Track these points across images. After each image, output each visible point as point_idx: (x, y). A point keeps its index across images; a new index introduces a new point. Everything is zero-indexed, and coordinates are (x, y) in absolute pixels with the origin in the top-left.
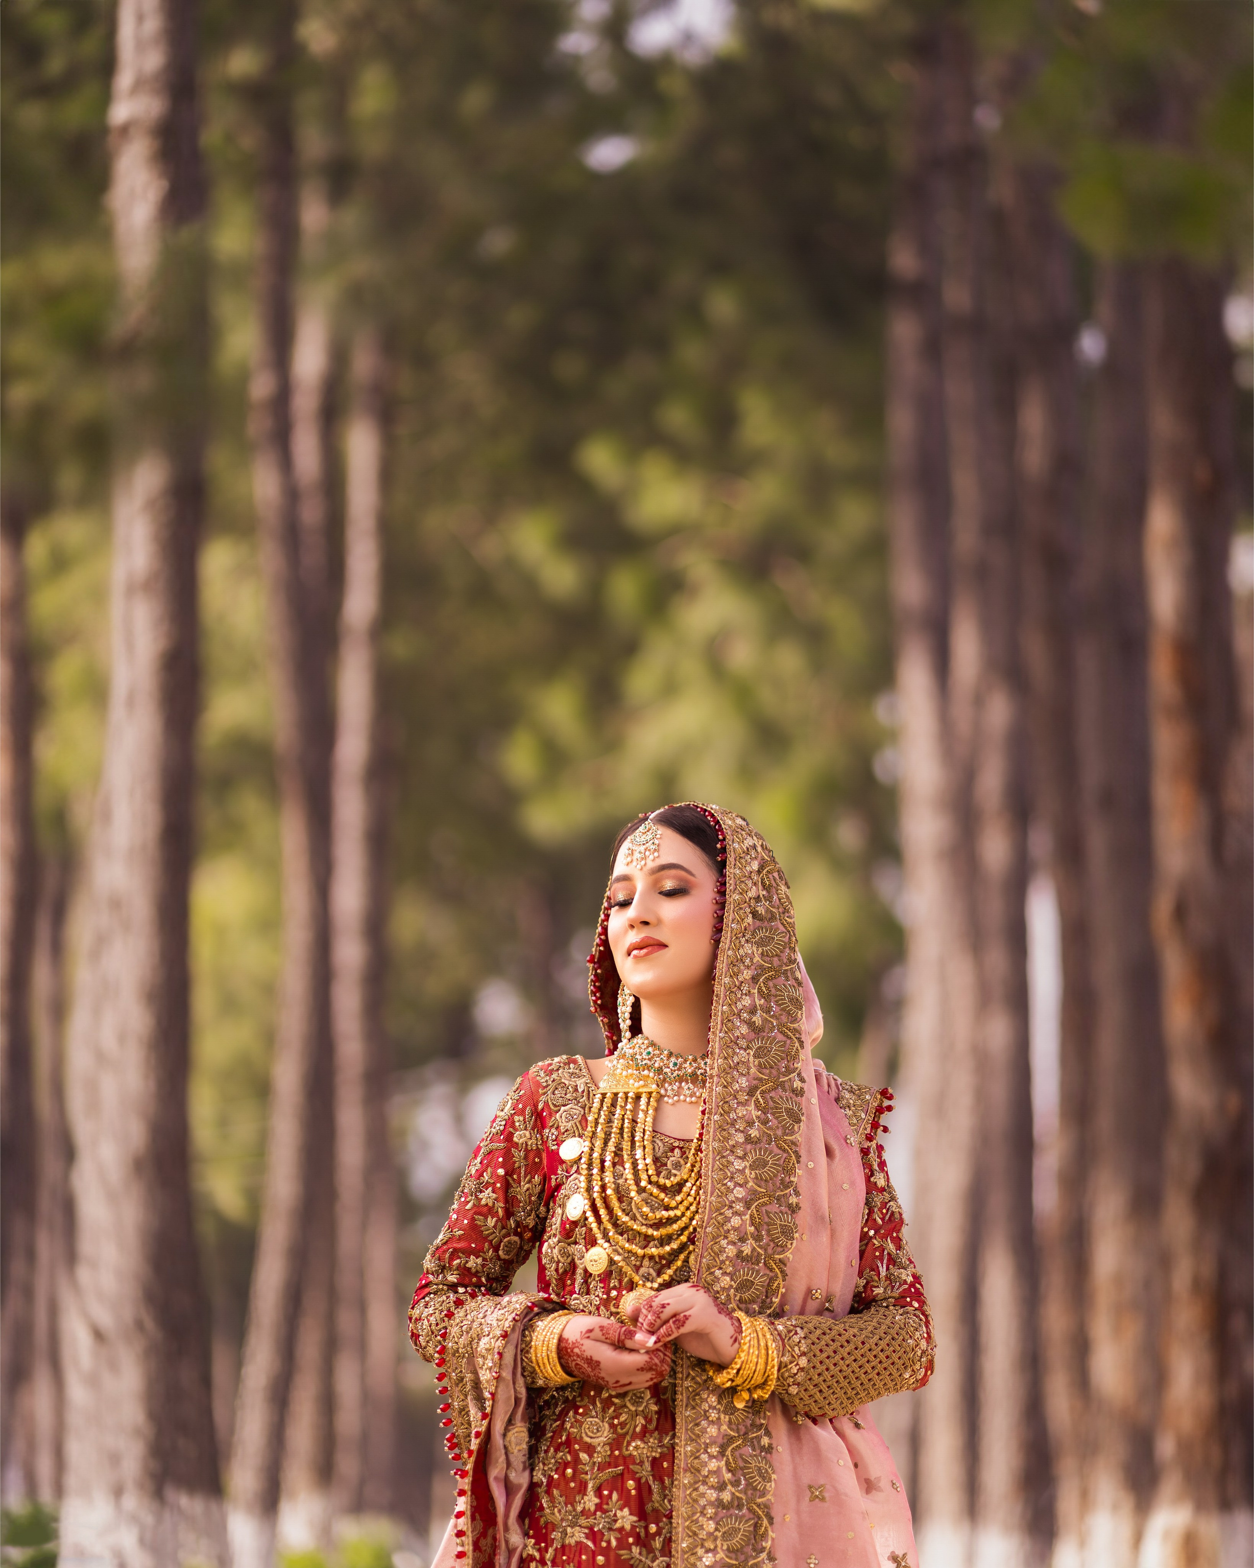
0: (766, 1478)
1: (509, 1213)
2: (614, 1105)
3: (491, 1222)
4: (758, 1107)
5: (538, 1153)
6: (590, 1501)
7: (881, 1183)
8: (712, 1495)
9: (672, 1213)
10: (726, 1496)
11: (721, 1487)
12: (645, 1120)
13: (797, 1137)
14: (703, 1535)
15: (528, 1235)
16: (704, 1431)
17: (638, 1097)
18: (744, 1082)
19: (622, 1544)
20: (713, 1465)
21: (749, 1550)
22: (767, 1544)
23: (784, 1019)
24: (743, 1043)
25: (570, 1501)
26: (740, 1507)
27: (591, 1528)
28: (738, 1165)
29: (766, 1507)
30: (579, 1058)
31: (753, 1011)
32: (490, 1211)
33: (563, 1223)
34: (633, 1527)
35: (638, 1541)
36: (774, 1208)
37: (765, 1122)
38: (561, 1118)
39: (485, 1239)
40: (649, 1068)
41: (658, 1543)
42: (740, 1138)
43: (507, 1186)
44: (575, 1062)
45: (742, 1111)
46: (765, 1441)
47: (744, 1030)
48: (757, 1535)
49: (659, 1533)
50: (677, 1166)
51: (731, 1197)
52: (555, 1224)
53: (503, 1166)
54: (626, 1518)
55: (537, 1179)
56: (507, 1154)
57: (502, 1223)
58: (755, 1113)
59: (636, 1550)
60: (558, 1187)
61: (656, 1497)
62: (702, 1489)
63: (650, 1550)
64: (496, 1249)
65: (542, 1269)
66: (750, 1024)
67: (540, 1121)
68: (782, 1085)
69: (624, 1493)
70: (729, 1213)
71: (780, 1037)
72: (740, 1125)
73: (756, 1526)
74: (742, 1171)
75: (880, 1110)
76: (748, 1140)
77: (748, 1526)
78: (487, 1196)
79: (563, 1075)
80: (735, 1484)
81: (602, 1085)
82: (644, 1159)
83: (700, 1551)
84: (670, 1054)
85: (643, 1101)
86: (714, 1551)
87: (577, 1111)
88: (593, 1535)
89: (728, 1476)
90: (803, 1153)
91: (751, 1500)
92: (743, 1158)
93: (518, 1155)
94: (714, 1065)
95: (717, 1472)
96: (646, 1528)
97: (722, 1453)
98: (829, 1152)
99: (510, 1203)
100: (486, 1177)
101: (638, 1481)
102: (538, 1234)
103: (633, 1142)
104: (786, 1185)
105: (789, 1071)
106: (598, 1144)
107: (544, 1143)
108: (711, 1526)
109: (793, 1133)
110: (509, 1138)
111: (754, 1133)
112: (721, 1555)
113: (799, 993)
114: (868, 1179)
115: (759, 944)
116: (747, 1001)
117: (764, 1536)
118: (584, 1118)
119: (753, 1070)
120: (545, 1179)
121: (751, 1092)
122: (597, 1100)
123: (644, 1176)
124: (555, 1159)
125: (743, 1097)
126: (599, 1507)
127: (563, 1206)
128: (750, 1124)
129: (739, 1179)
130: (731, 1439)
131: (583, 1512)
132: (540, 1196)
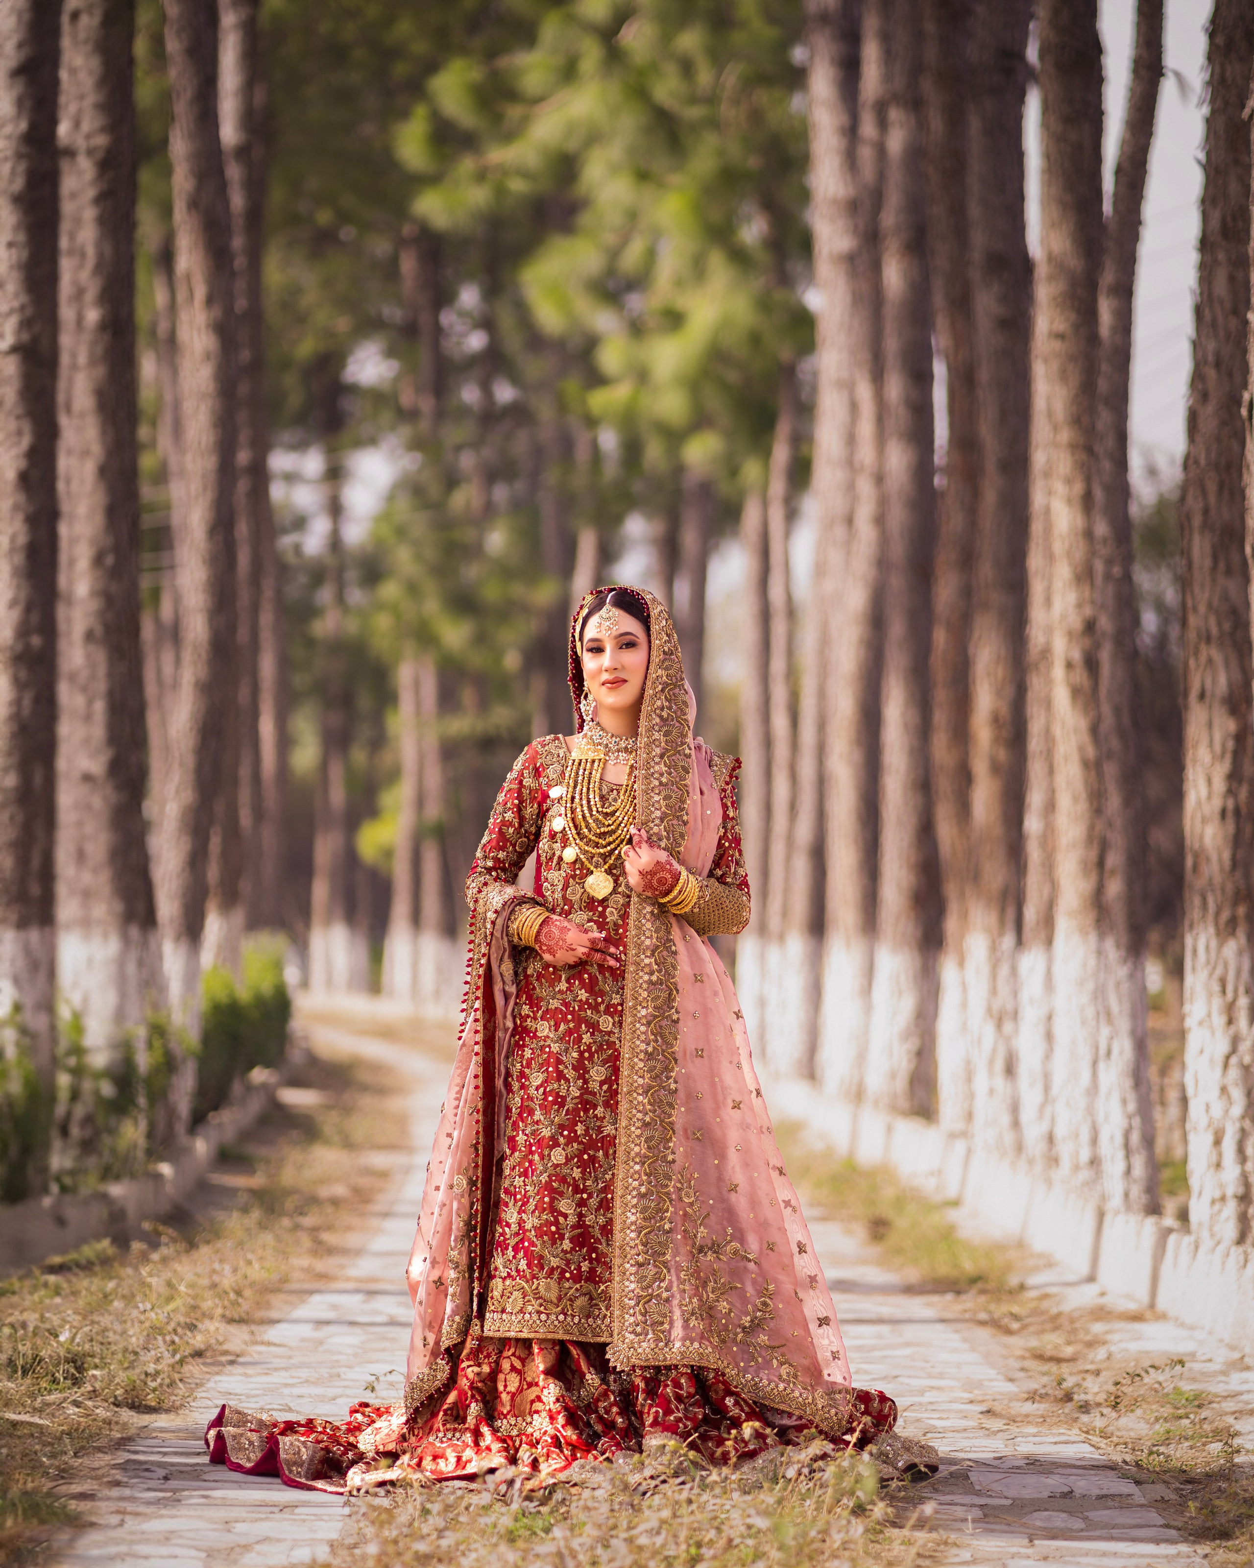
0: (674, 968)
1: (521, 825)
2: (580, 764)
3: (511, 830)
4: (665, 765)
5: (537, 791)
6: (563, 986)
7: (731, 814)
8: (646, 977)
9: (610, 828)
10: (654, 978)
11: (651, 973)
12: (596, 776)
13: (688, 782)
14: (641, 999)
15: (532, 837)
16: (643, 942)
17: (593, 761)
18: (658, 751)
19: (580, 1009)
20: (647, 961)
21: (665, 1007)
22: (675, 1005)
23: (679, 713)
24: (657, 728)
25: (552, 985)
26: (661, 984)
27: (564, 1000)
28: (657, 798)
29: (675, 984)
30: (560, 736)
31: (662, 709)
32: (511, 824)
33: (550, 831)
34: (587, 1000)
35: (590, 1007)
36: (675, 822)
37: (670, 774)
38: (552, 772)
39: (508, 840)
40: (600, 744)
41: (602, 1008)
42: (657, 783)
43: (520, 810)
44: (558, 739)
45: (657, 768)
46: (673, 948)
47: (658, 720)
48: (670, 999)
49: (603, 1002)
50: (615, 800)
51: (653, 816)
52: (546, 830)
53: (517, 798)
54: (583, 995)
55: (536, 805)
56: (519, 792)
57: (517, 831)
58: (664, 769)
59: (589, 1012)
60: (548, 810)
61: (600, 983)
62: (641, 974)
63: (598, 1012)
64: (514, 846)
65: (539, 856)
66: (661, 717)
67: (537, 773)
68: (679, 752)
69: (582, 981)
70: (652, 825)
71: (677, 724)
72: (656, 775)
73: (670, 994)
74: (658, 802)
75: (734, 769)
76: (661, 783)
77: (666, 995)
78: (509, 816)
79: (551, 747)
80: (660, 971)
81: (573, 754)
82: (595, 799)
83: (639, 1008)
84: (612, 736)
85: (596, 764)
86: (647, 1007)
87: (559, 768)
88: (566, 1004)
89: (656, 967)
90: (691, 791)
91: (667, 980)
92: (659, 794)
93: (525, 792)
94: (642, 741)
95: (650, 965)
96: (595, 1000)
97: (653, 955)
98: (702, 793)
99: (522, 819)
100: (509, 805)
101: (590, 975)
102: (538, 835)
103: (588, 789)
104: (682, 809)
105: (683, 744)
106: (571, 790)
107: (540, 785)
108: (645, 994)
109: (685, 779)
110: (521, 782)
111: (664, 780)
112: (650, 1010)
113: (686, 698)
114: (725, 812)
115: (666, 669)
116: (659, 703)
117: (674, 1000)
118: (563, 773)
119: (663, 744)
120: (540, 805)
121: (662, 756)
122: (570, 762)
123: (594, 809)
124: (546, 796)
125: (657, 759)
126: (568, 989)
127: (550, 821)
128: (662, 775)
129: (657, 806)
130: (657, 947)
131: (559, 991)
132: (538, 815)
